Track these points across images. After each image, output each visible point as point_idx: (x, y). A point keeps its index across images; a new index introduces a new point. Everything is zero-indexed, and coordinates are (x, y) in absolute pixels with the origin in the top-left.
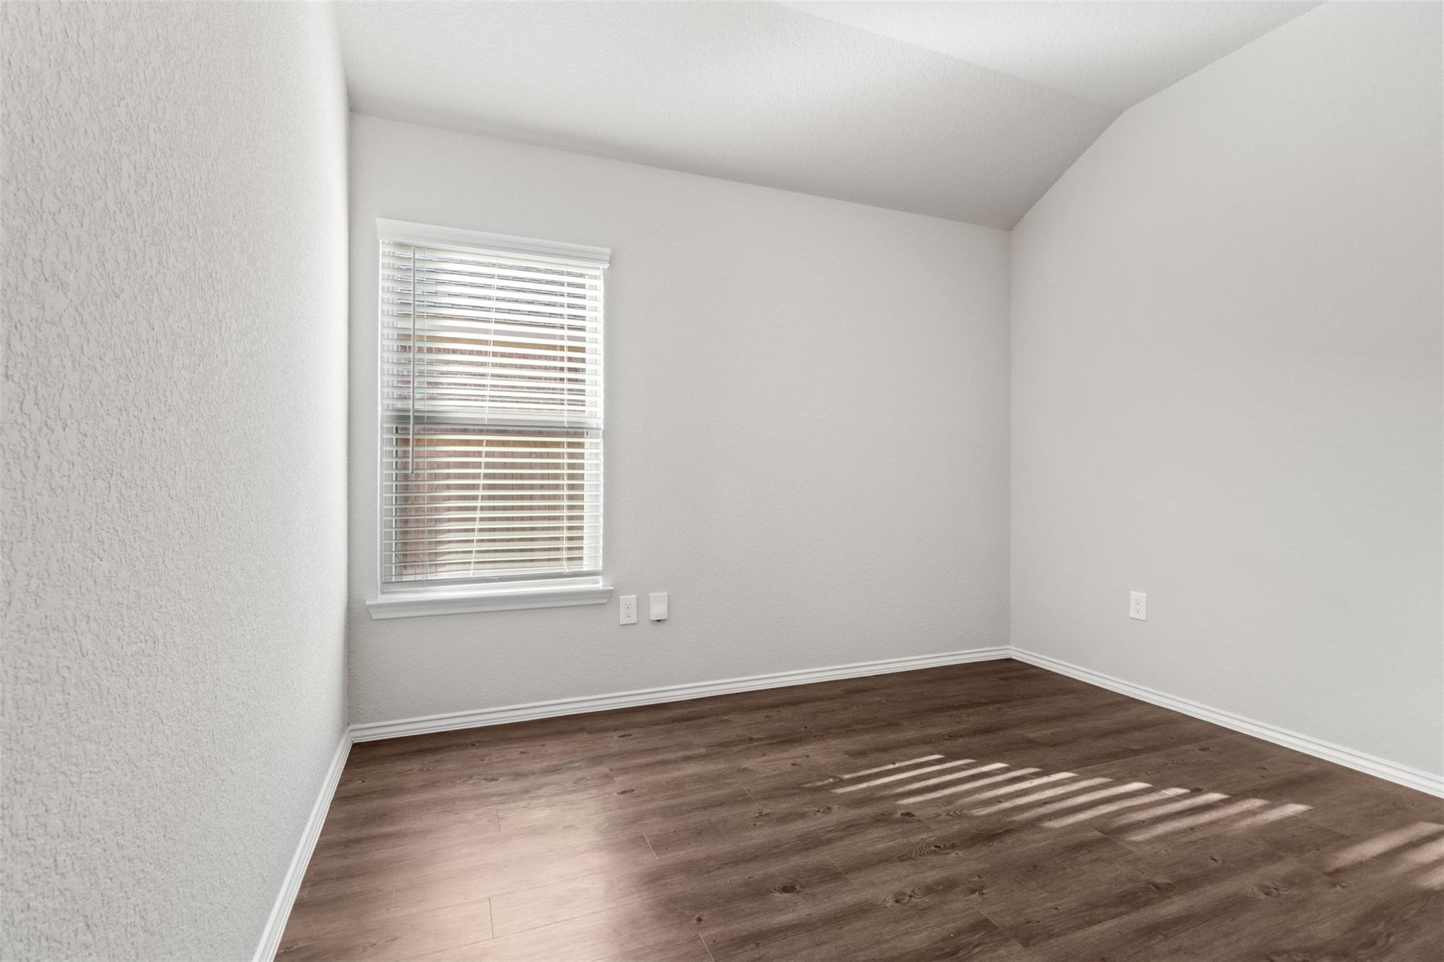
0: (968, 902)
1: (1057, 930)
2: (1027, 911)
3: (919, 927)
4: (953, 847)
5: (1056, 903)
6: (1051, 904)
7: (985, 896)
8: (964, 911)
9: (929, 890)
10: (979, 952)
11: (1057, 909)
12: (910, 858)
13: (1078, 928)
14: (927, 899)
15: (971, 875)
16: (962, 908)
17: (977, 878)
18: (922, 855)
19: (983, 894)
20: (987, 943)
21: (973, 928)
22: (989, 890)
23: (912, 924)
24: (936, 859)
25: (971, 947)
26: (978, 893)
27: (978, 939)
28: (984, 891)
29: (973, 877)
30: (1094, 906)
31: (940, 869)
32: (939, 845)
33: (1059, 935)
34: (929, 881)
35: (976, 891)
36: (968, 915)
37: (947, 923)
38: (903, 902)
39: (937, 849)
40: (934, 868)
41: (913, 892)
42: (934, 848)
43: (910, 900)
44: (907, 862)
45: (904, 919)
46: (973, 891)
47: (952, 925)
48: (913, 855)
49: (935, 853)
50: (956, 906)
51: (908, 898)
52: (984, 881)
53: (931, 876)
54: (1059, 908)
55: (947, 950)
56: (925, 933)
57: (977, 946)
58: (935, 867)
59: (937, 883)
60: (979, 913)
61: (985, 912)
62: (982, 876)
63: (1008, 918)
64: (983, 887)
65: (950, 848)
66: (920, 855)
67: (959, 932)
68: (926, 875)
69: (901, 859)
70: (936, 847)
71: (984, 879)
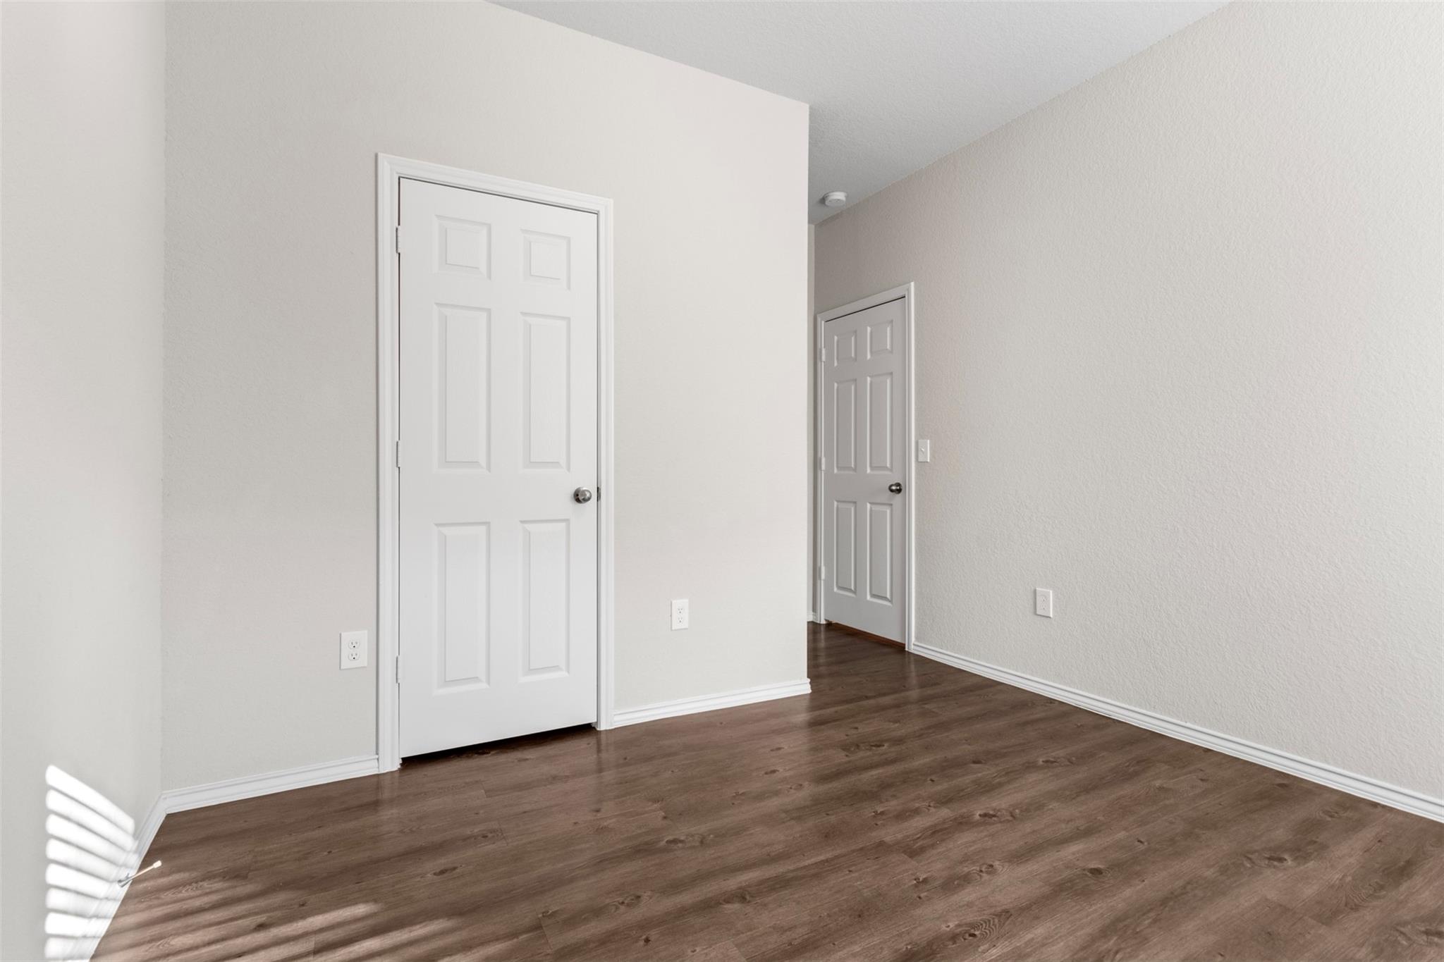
0: (929, 870)
1: (855, 854)
2: (878, 867)
3: (966, 847)
4: (954, 938)
5: (850, 876)
6: (853, 875)
7: (914, 877)
8: (932, 862)
9: (966, 879)
10: (917, 834)
11: (850, 871)
12: (999, 915)
13: (837, 857)
14: (966, 870)
15: (929, 899)
16: (935, 865)
17: (922, 895)
18: (987, 922)
19: (915, 880)
20: (911, 841)
21: (922, 850)
22: (910, 884)
23: (973, 848)
24: (971, 917)
25: (923, 837)
26: (921, 880)
27: (917, 843)
28: (915, 882)
29: (927, 896)
30: (816, 876)
31: (961, 904)
32: (971, 938)
33: (853, 851)
34: (969, 889)
35: (923, 881)
36: (927, 860)
37: (944, 852)
38: (985, 866)
39: (972, 931)
40: (969, 905)
41: (981, 876)
42: (977, 933)
43: (980, 868)
44: (999, 909)
45: (979, 852)
46: (925, 881)
47: (939, 850)
48: (996, 921)
49: (974, 926)
50: (939, 866)
51: (983, 869)
52: (915, 893)
53: (968, 894)
54: (848, 872)
55: (940, 833)
56: (959, 843)
57: (918, 838)
58: (967, 905)
59: (960, 887)
60: (918, 862)
61: (913, 863)
62: (918, 899)
63: (893, 860)
64: (916, 886)
65: (958, 935)
66: (989, 921)
67: (933, 846)
68: (974, 895)
69: (1005, 914)
70: (974, 935)
71: (915, 895)
